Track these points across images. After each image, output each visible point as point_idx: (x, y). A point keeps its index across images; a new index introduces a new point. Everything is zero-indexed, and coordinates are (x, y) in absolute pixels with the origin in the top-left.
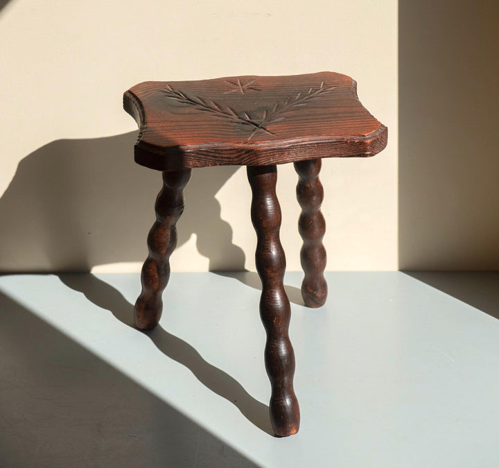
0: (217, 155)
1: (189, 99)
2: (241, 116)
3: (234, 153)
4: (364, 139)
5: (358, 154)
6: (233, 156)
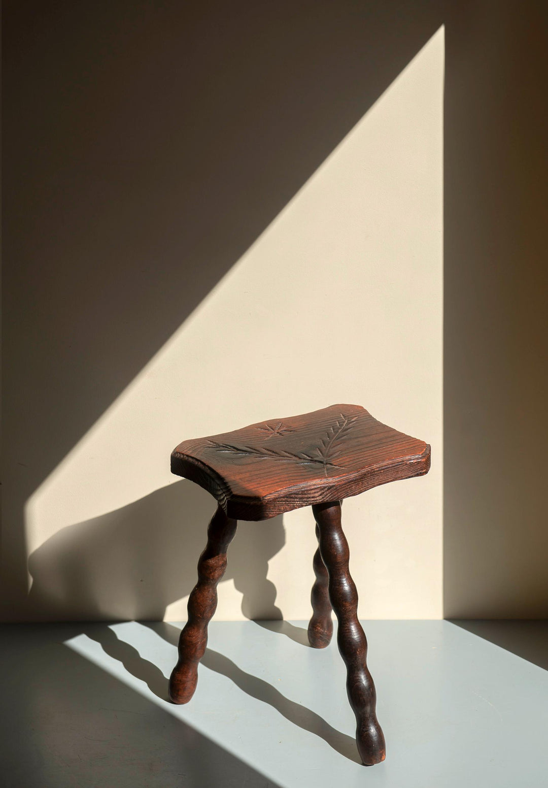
1: (239, 450)
2: (300, 456)
3: (317, 492)
4: (421, 458)
5: (416, 473)
6: (317, 495)
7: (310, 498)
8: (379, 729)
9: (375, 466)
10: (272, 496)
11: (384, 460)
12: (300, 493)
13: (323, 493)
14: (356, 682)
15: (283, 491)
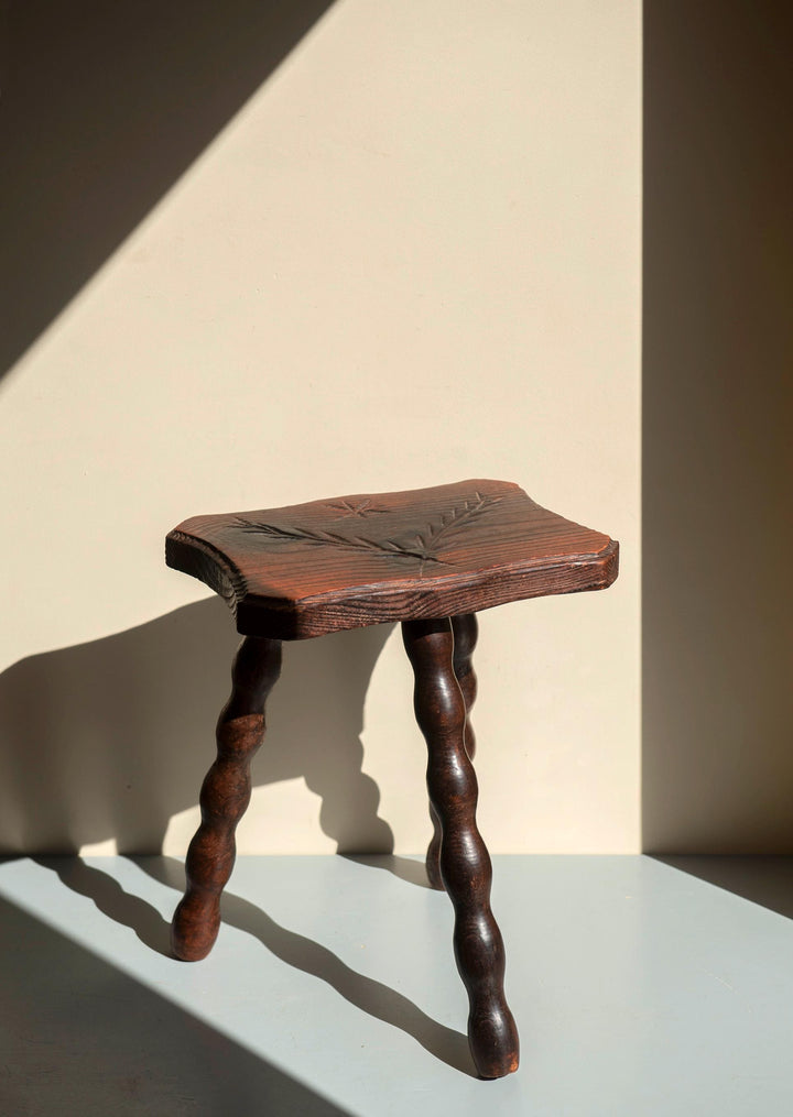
0: (377, 605)
1: (284, 533)
2: (384, 547)
3: (401, 601)
4: (596, 559)
5: (586, 585)
6: (399, 605)
7: (387, 609)
8: (508, 1017)
9: (511, 566)
10: (315, 601)
11: (528, 558)
12: (369, 599)
13: (412, 603)
14: (469, 934)
15: (336, 594)
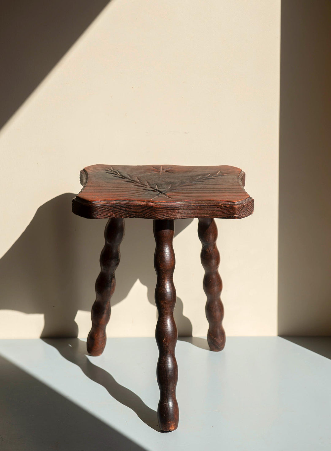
0: (128, 209)
1: (121, 175)
2: (152, 187)
5: (229, 216)
13: (144, 211)
